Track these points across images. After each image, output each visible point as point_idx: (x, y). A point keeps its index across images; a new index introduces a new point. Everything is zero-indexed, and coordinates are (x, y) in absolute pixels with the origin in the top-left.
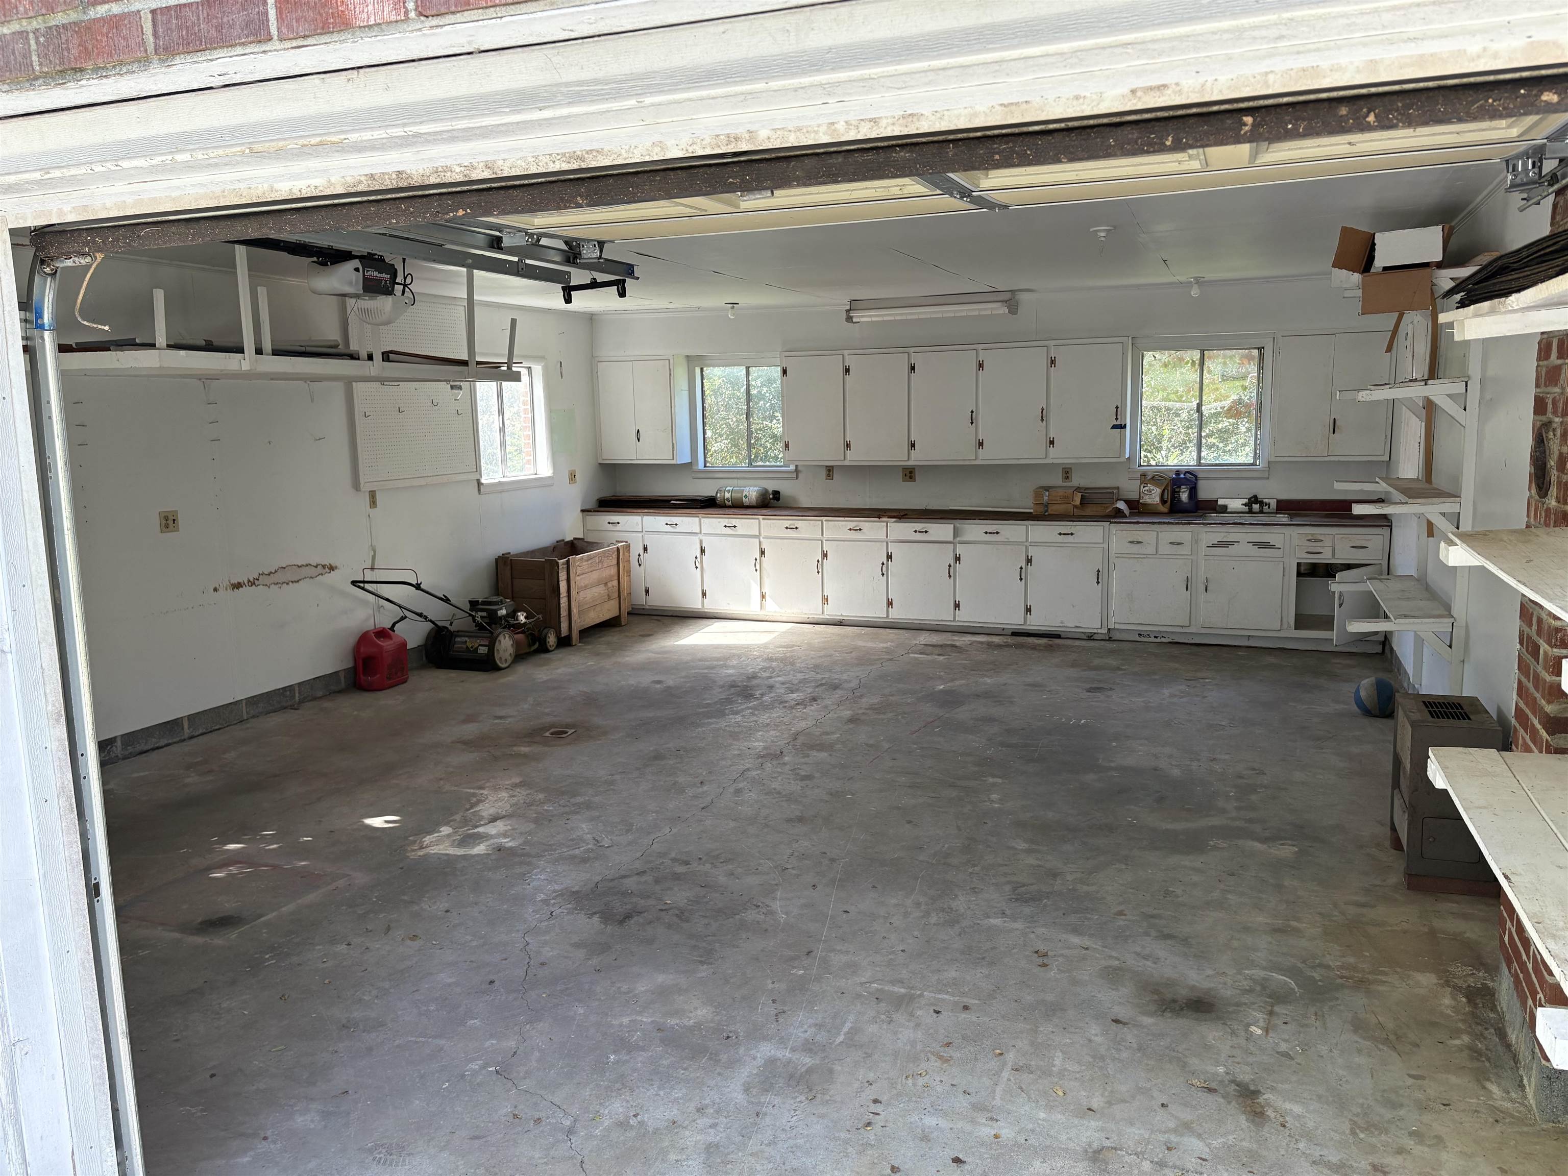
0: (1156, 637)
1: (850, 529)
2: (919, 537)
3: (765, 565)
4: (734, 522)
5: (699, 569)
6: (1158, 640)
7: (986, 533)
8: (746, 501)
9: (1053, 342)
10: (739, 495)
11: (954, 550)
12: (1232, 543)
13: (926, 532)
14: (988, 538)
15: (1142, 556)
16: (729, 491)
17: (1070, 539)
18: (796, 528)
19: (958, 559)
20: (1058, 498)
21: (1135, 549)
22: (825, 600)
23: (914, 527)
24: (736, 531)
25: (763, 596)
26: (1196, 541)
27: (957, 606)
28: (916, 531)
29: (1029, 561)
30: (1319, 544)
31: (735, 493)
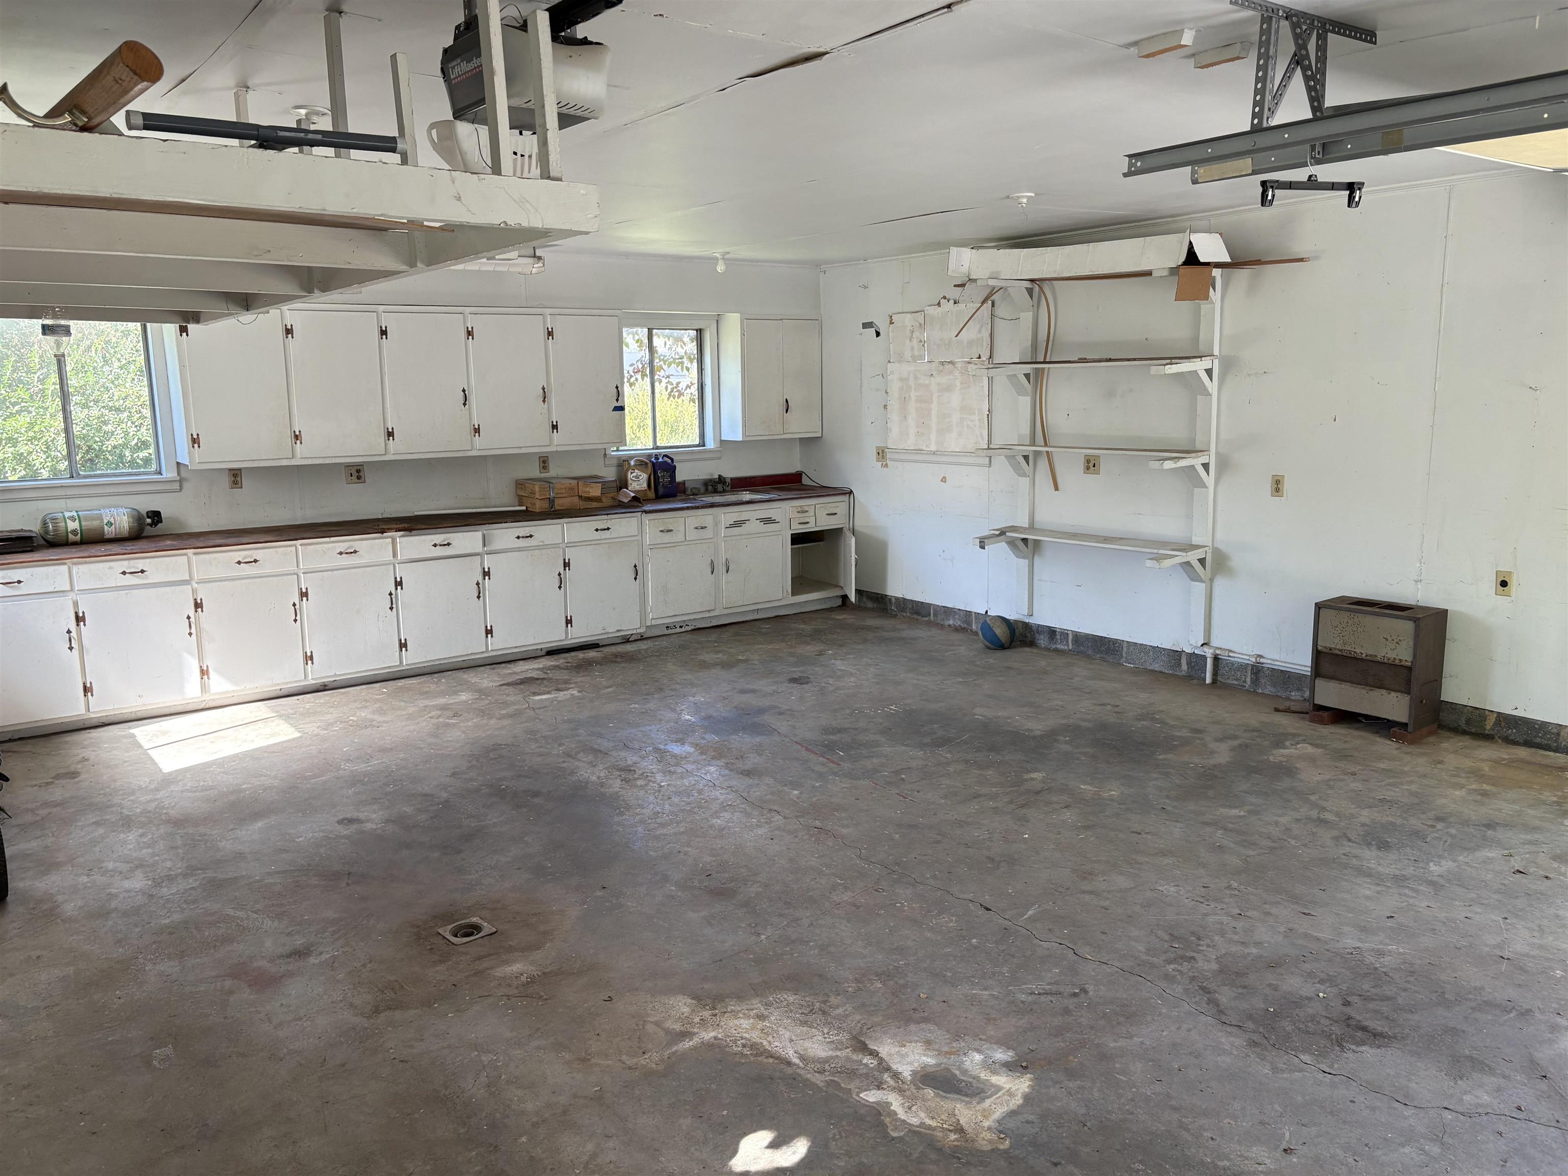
0: (681, 627)
1: (341, 553)
2: (440, 552)
3: (204, 625)
4: (139, 564)
5: (75, 652)
6: (683, 630)
7: (518, 537)
8: (109, 532)
9: (549, 311)
10: (96, 523)
11: (482, 563)
12: (743, 522)
13: (449, 544)
14: (522, 543)
15: (672, 545)
16: (73, 519)
17: (606, 534)
18: (255, 561)
19: (486, 574)
20: (563, 491)
21: (667, 538)
22: (308, 658)
23: (432, 540)
24: (147, 577)
25: (204, 672)
26: (716, 524)
27: (489, 632)
28: (435, 545)
29: (566, 565)
30: (806, 514)
31: (86, 520)
